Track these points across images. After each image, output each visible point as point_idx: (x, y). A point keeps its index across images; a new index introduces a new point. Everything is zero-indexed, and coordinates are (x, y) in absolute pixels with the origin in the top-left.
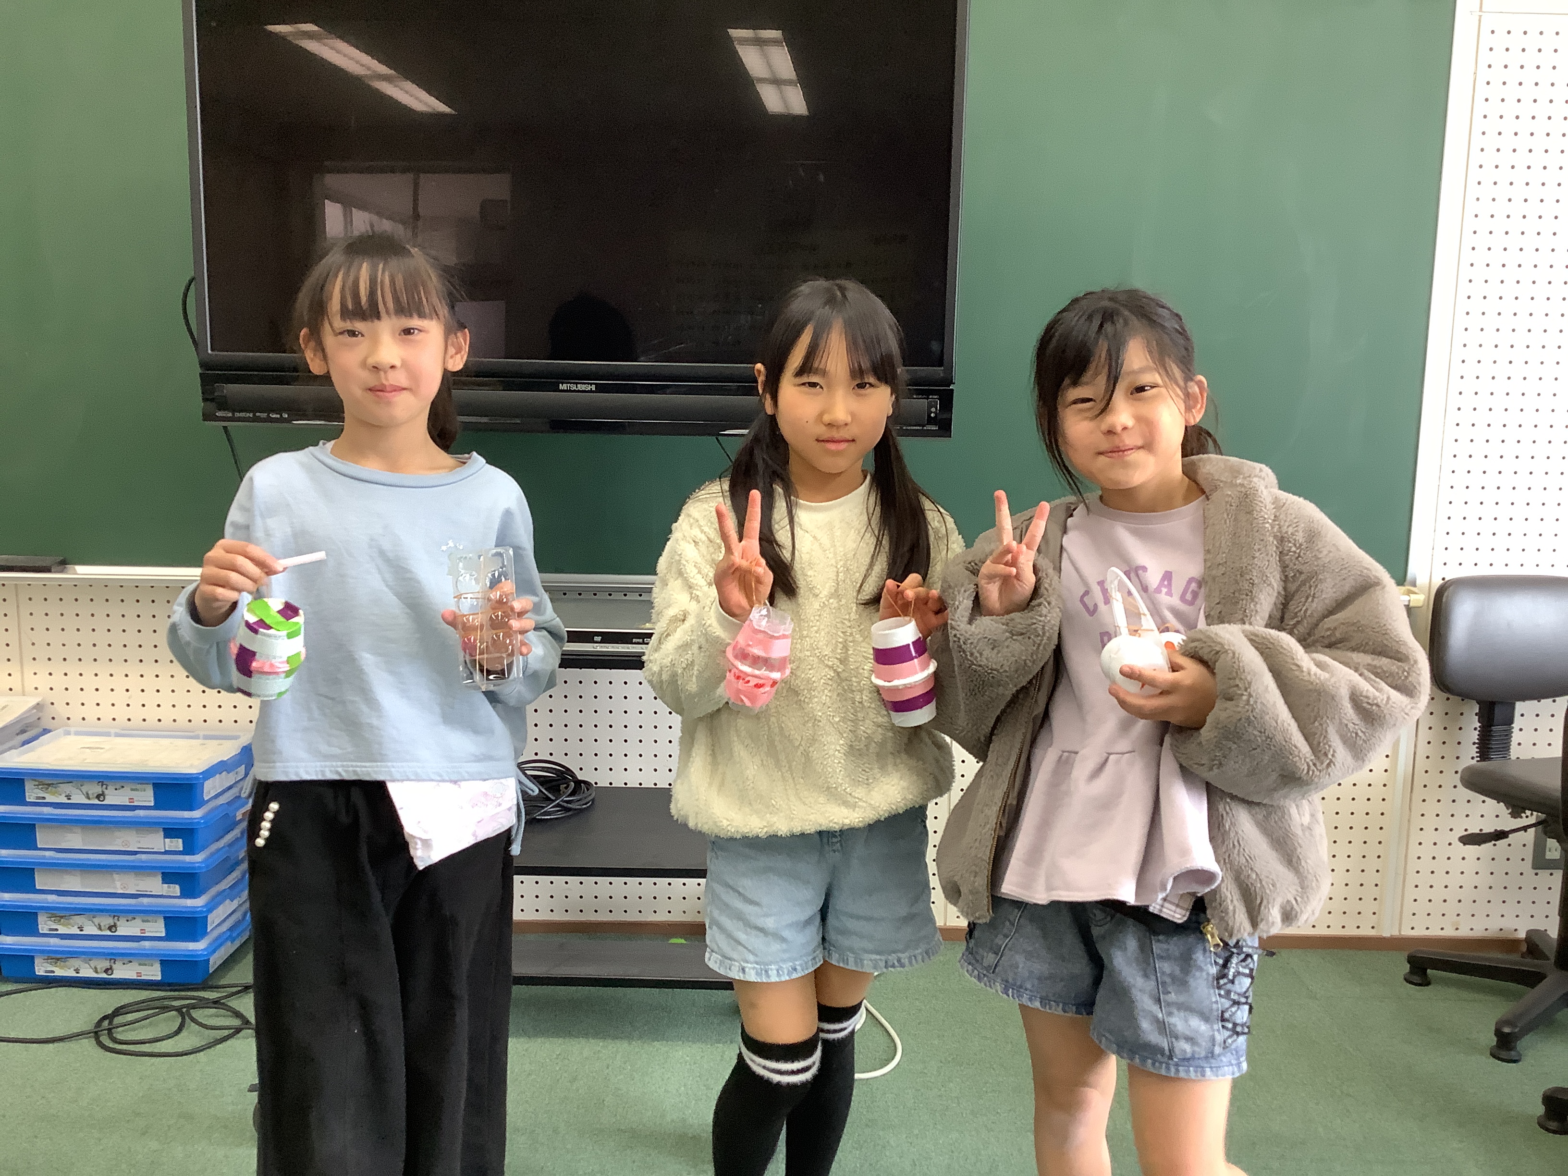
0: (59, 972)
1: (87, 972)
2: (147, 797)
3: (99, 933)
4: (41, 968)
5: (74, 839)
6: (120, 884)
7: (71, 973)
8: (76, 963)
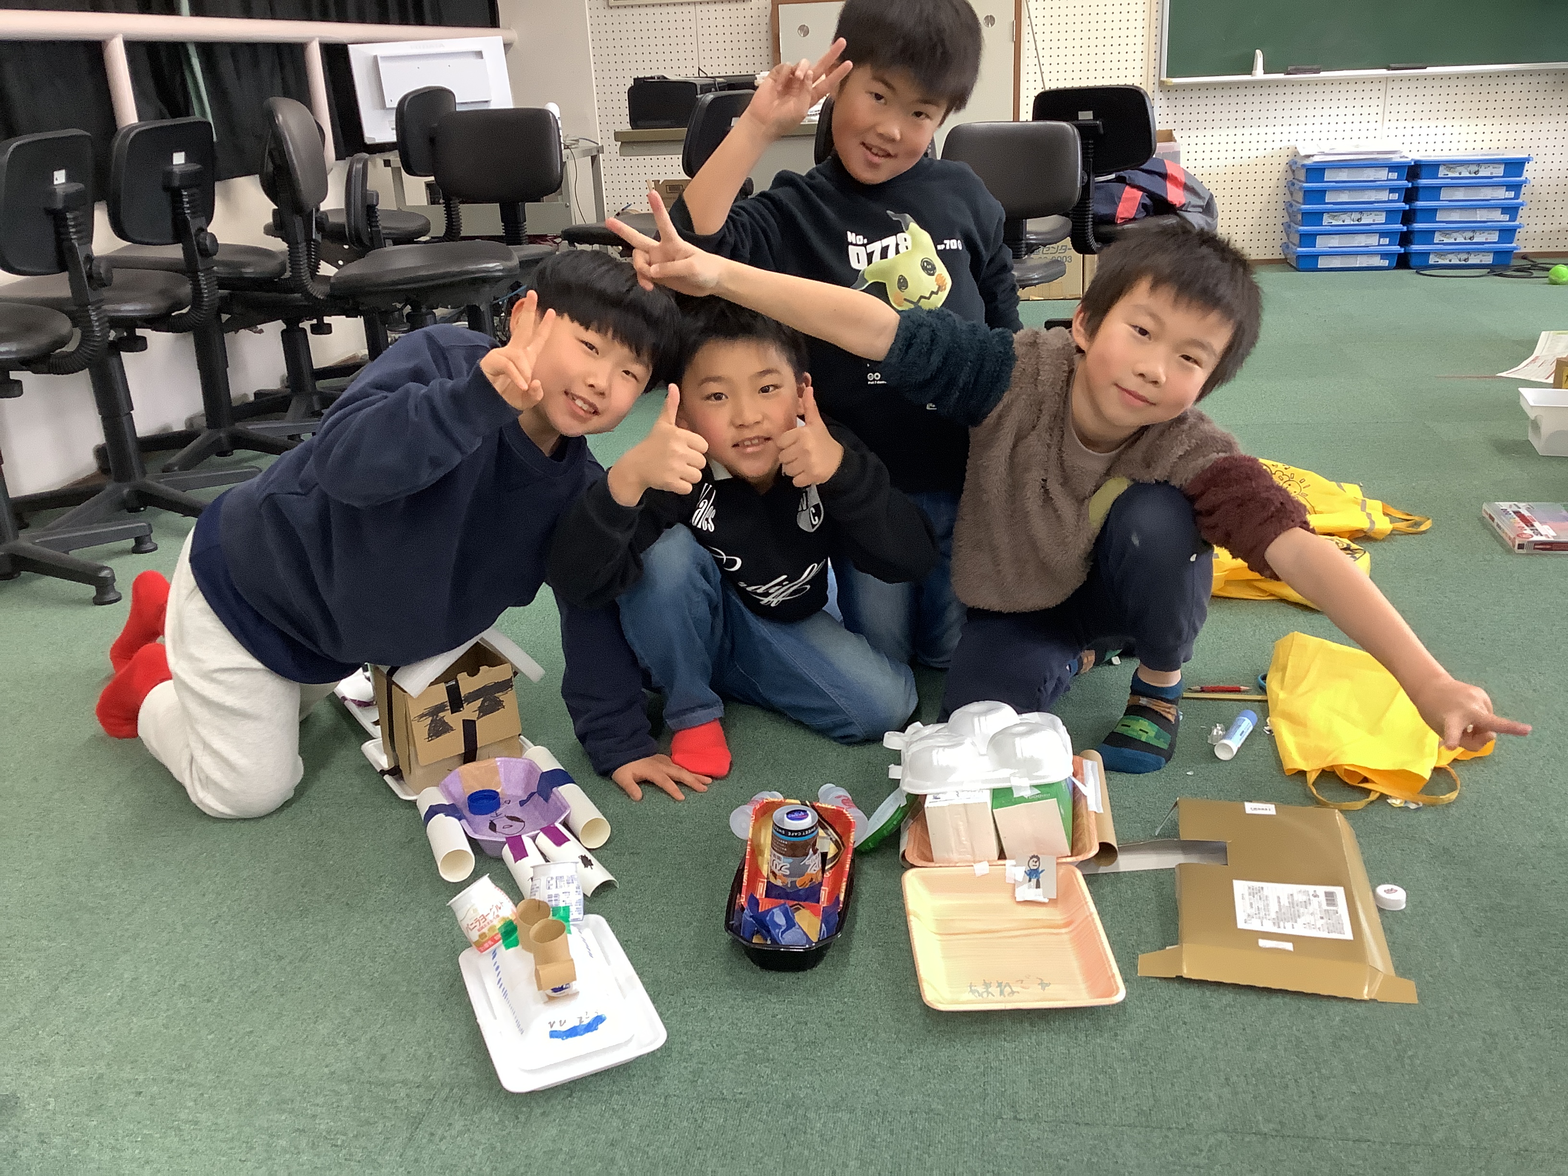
0: (1441, 262)
1: (1455, 261)
2: (1500, 171)
3: (1464, 241)
4: (1432, 260)
5: (1460, 194)
6: (1481, 215)
7: (1447, 262)
8: (1450, 256)
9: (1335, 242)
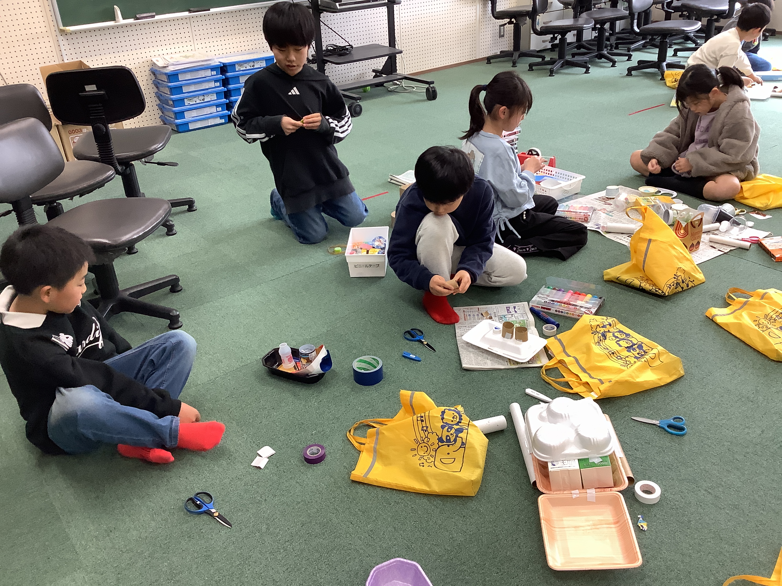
9: (194, 113)
